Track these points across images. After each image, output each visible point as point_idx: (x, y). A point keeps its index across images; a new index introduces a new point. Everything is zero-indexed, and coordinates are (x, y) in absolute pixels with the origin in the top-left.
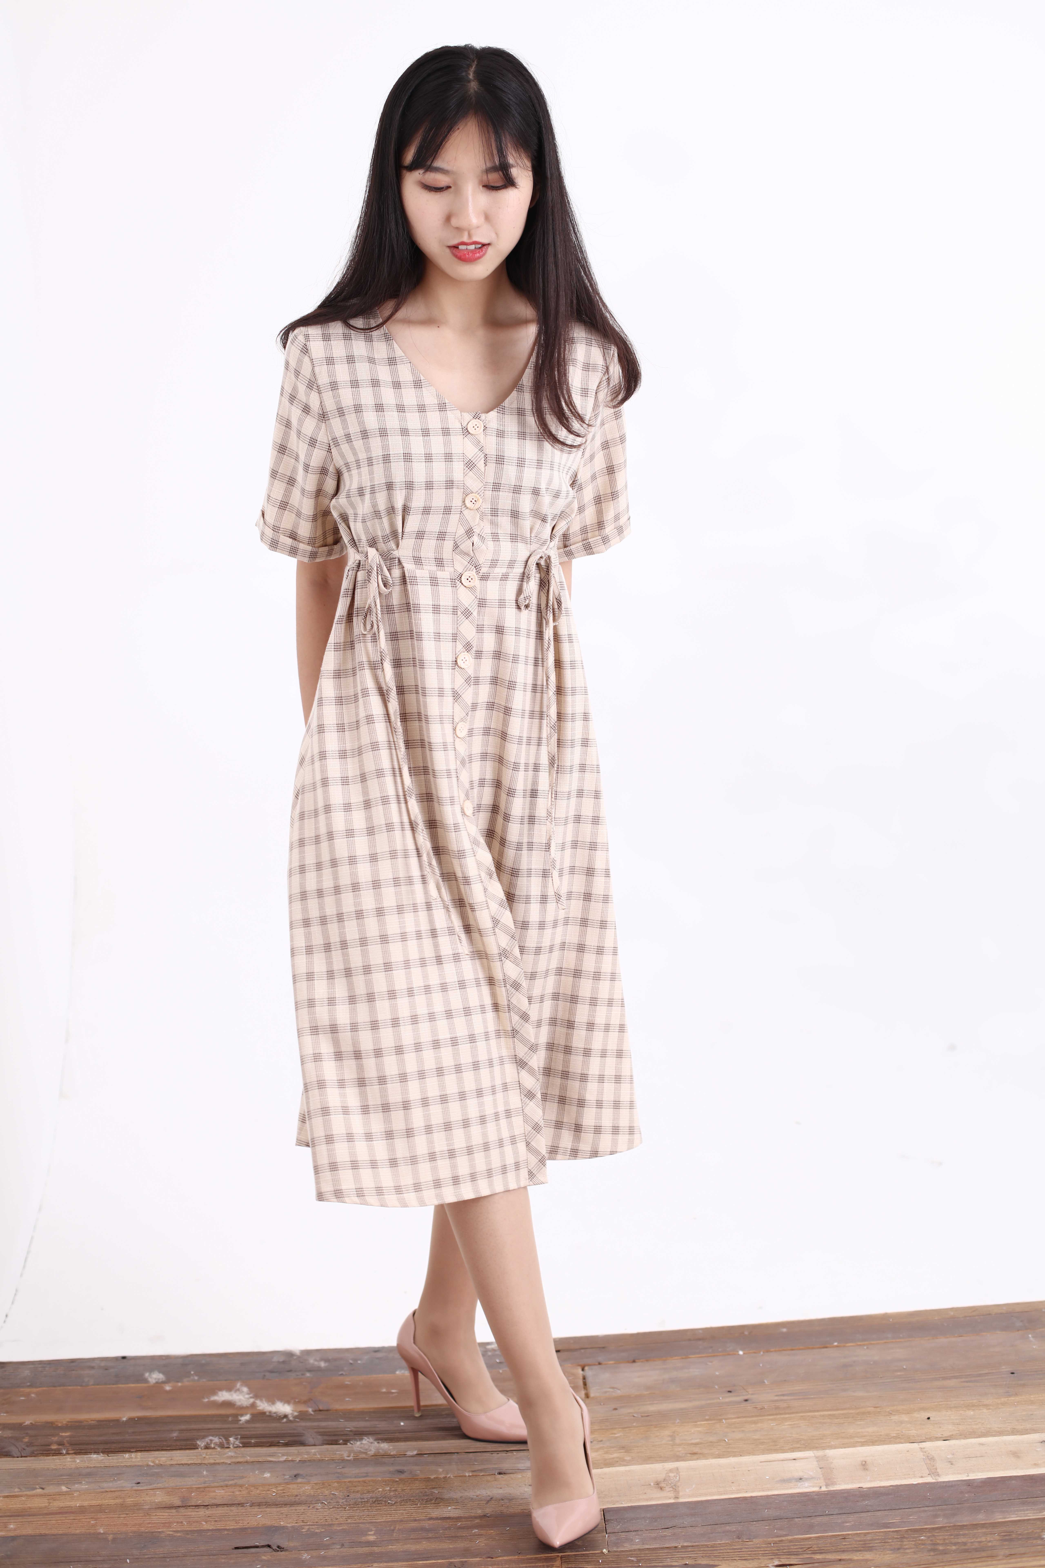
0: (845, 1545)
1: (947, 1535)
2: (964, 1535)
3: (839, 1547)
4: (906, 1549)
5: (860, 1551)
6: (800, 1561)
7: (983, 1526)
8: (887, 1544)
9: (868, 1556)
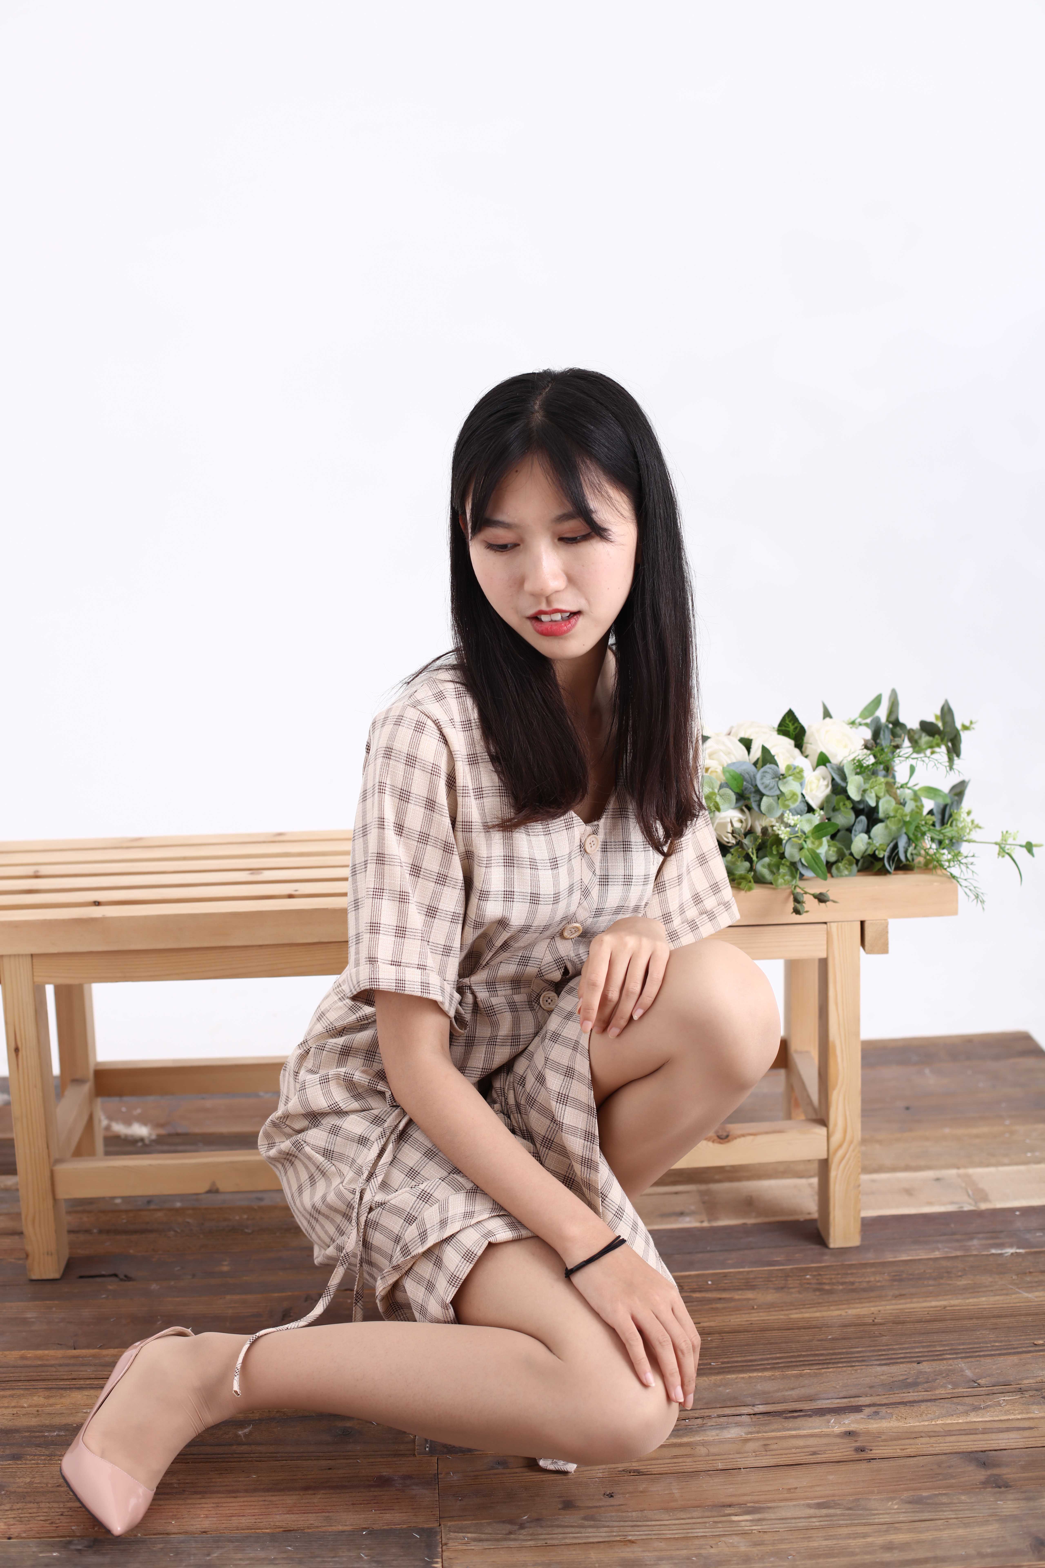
0: (726, 1283)
1: (834, 1274)
2: (852, 1274)
3: (720, 1285)
4: (791, 1288)
5: (742, 1289)
7: (873, 1265)
8: (770, 1283)
9: (750, 1295)
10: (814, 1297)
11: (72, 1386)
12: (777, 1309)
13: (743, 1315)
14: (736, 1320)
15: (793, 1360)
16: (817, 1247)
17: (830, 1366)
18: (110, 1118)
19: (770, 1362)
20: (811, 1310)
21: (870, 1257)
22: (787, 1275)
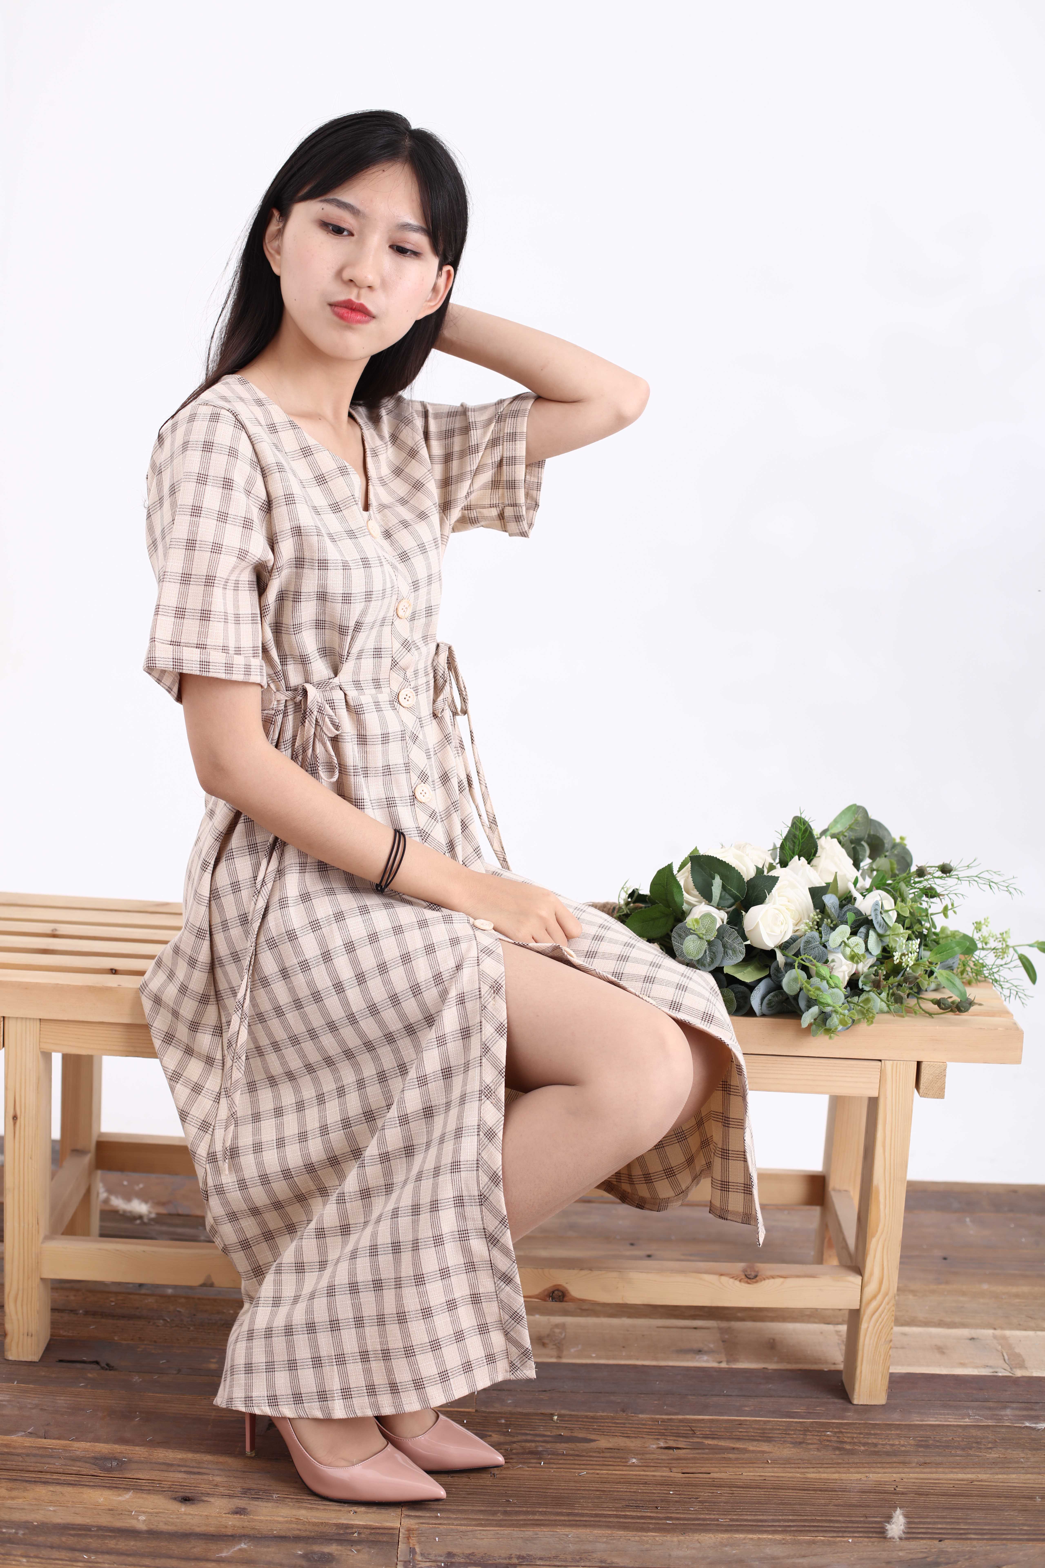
0: (741, 1432)
1: (856, 1433)
2: (875, 1434)
3: (734, 1434)
4: (809, 1444)
5: (758, 1440)
6: (689, 1445)
7: (898, 1427)
8: (787, 1436)
9: (765, 1447)
10: (834, 1456)
11: (37, 1480)
12: (793, 1465)
13: (757, 1469)
14: (749, 1474)
15: (806, 1524)
16: (841, 1401)
17: (845, 1535)
18: (110, 1191)
19: (782, 1524)
20: (829, 1470)
21: (896, 1418)
22: (806, 1430)
